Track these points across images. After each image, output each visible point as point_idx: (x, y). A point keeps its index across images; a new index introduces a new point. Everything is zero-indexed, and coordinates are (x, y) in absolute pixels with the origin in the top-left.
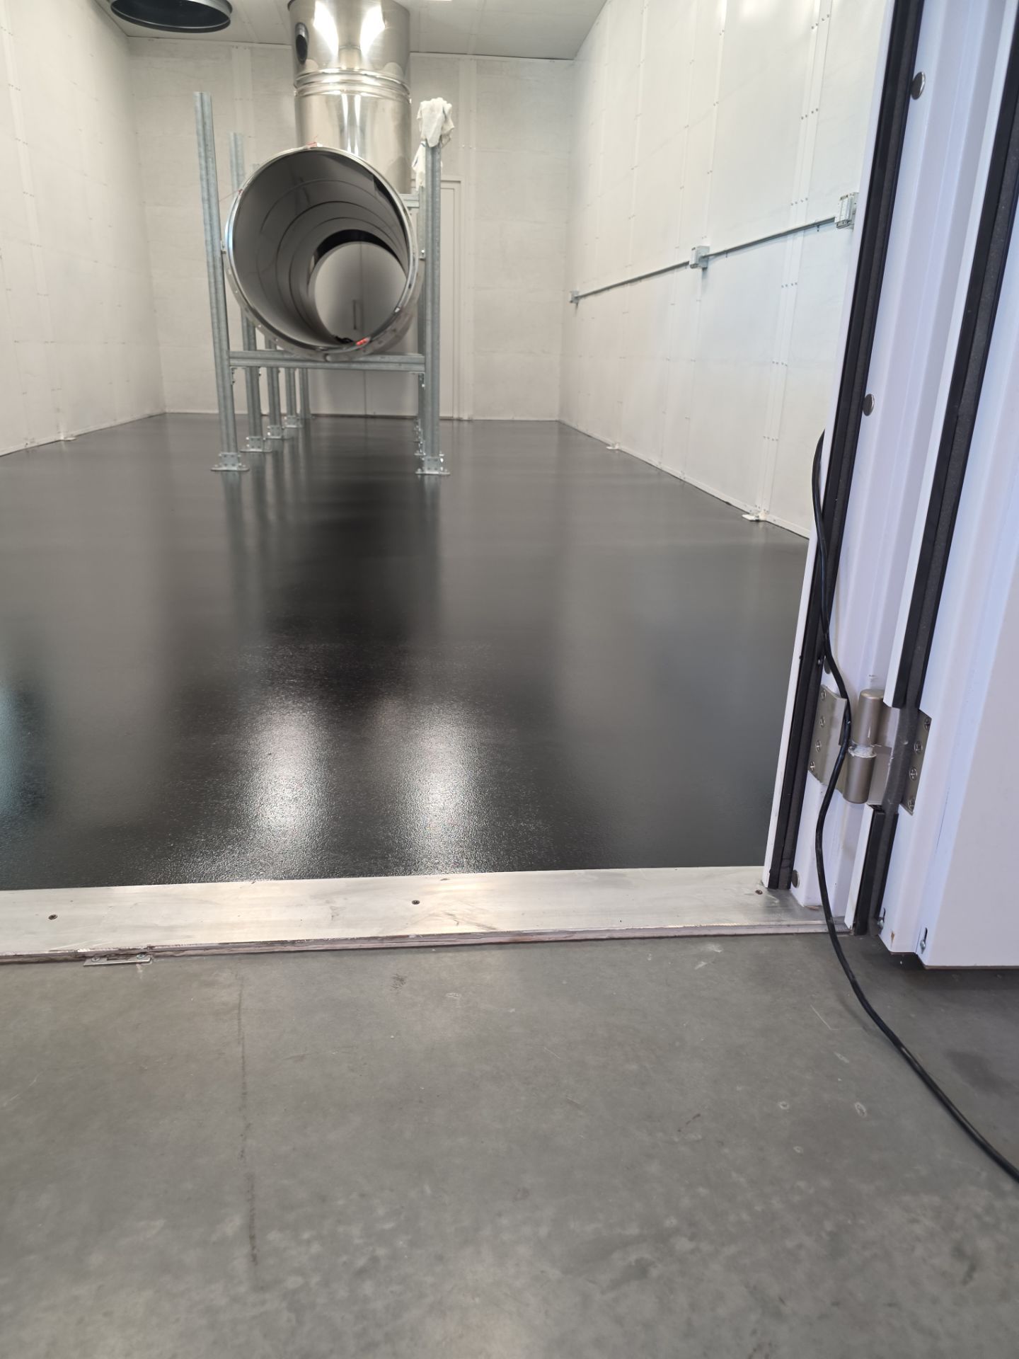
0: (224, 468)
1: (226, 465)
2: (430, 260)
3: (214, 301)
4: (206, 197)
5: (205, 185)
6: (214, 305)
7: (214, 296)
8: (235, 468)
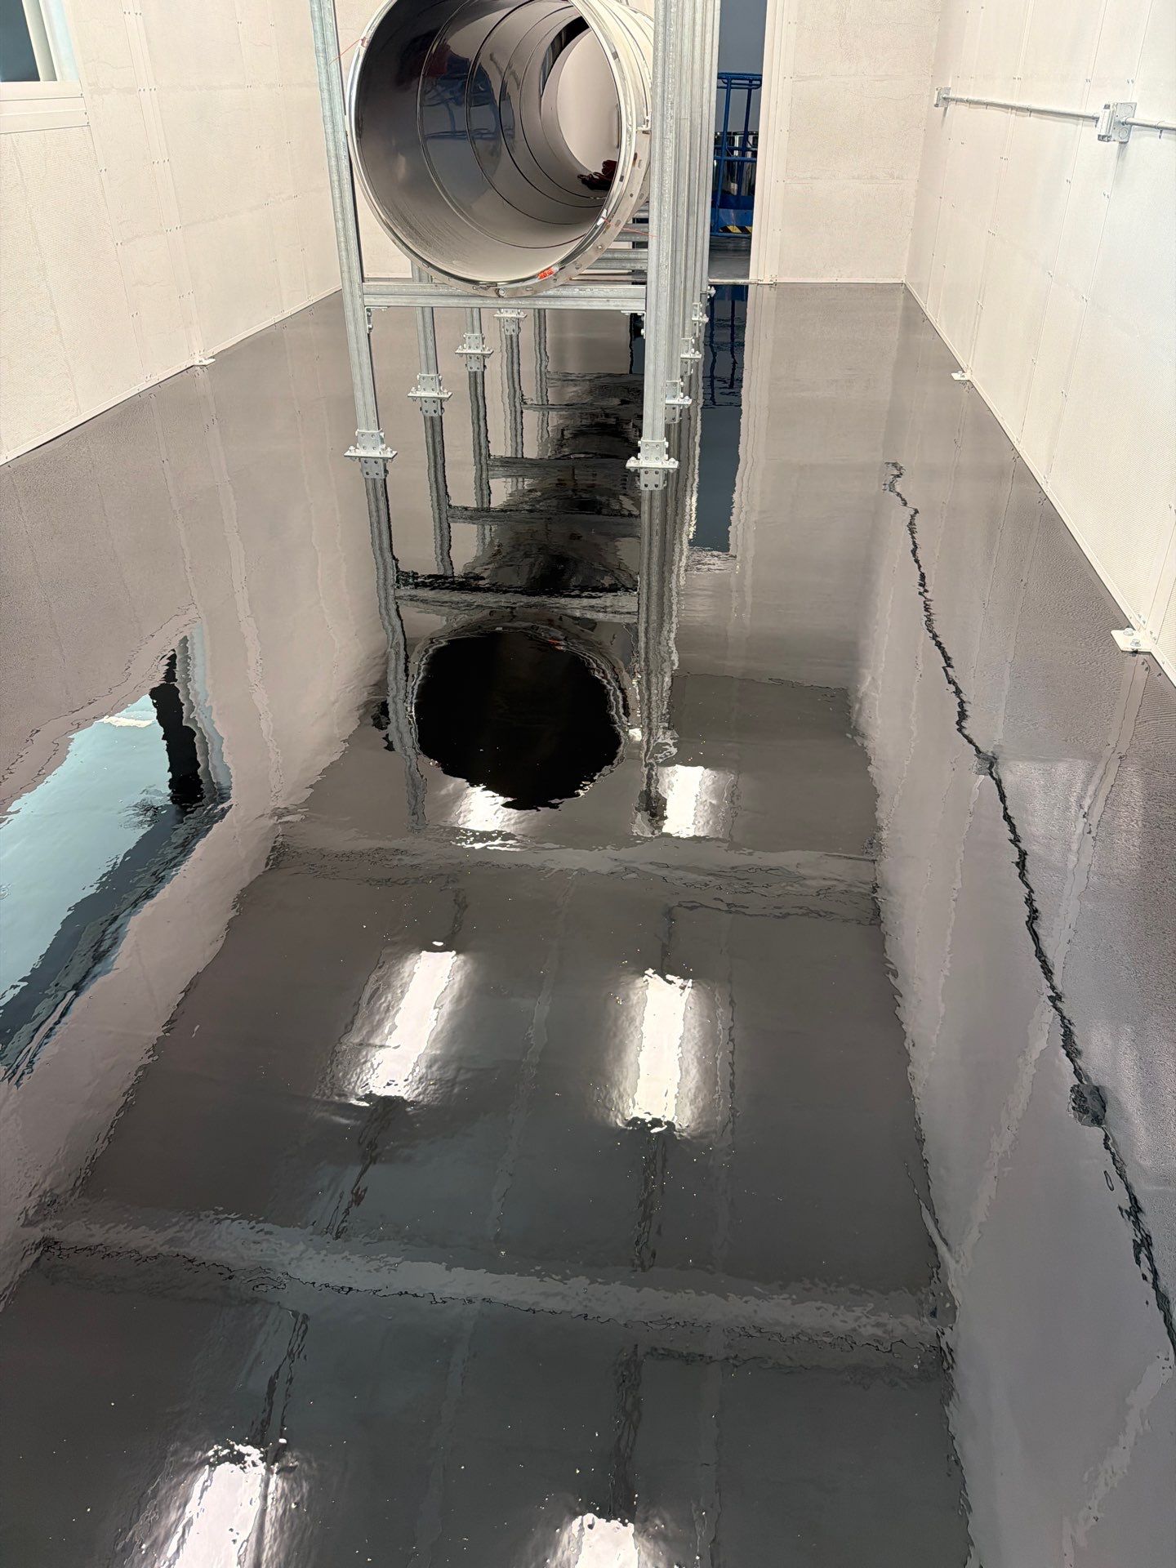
0: (364, 453)
1: (364, 447)
2: (658, 133)
3: (339, 209)
4: (321, 46)
5: (318, 28)
6: (339, 216)
7: (338, 201)
8: (377, 453)
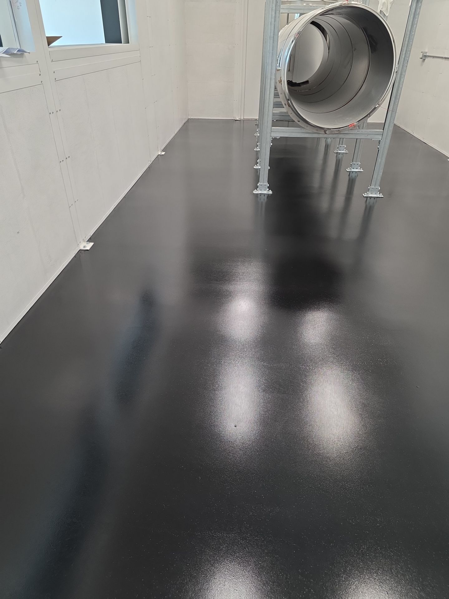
0: (260, 192)
1: (261, 190)
8: (265, 192)
